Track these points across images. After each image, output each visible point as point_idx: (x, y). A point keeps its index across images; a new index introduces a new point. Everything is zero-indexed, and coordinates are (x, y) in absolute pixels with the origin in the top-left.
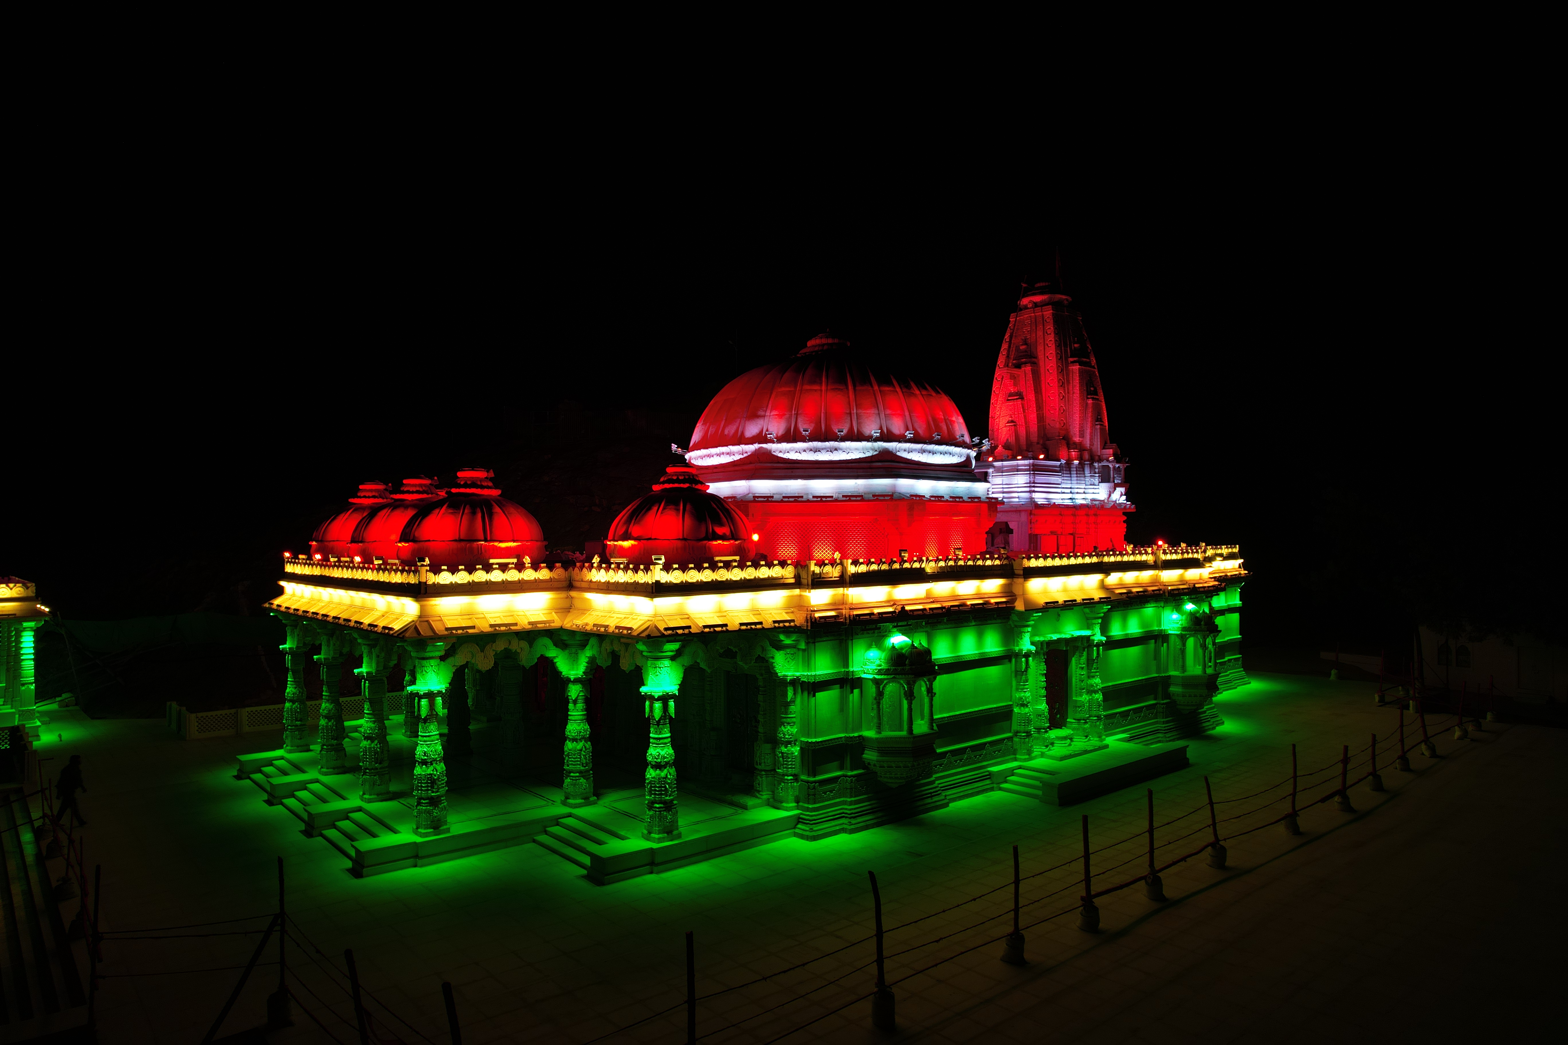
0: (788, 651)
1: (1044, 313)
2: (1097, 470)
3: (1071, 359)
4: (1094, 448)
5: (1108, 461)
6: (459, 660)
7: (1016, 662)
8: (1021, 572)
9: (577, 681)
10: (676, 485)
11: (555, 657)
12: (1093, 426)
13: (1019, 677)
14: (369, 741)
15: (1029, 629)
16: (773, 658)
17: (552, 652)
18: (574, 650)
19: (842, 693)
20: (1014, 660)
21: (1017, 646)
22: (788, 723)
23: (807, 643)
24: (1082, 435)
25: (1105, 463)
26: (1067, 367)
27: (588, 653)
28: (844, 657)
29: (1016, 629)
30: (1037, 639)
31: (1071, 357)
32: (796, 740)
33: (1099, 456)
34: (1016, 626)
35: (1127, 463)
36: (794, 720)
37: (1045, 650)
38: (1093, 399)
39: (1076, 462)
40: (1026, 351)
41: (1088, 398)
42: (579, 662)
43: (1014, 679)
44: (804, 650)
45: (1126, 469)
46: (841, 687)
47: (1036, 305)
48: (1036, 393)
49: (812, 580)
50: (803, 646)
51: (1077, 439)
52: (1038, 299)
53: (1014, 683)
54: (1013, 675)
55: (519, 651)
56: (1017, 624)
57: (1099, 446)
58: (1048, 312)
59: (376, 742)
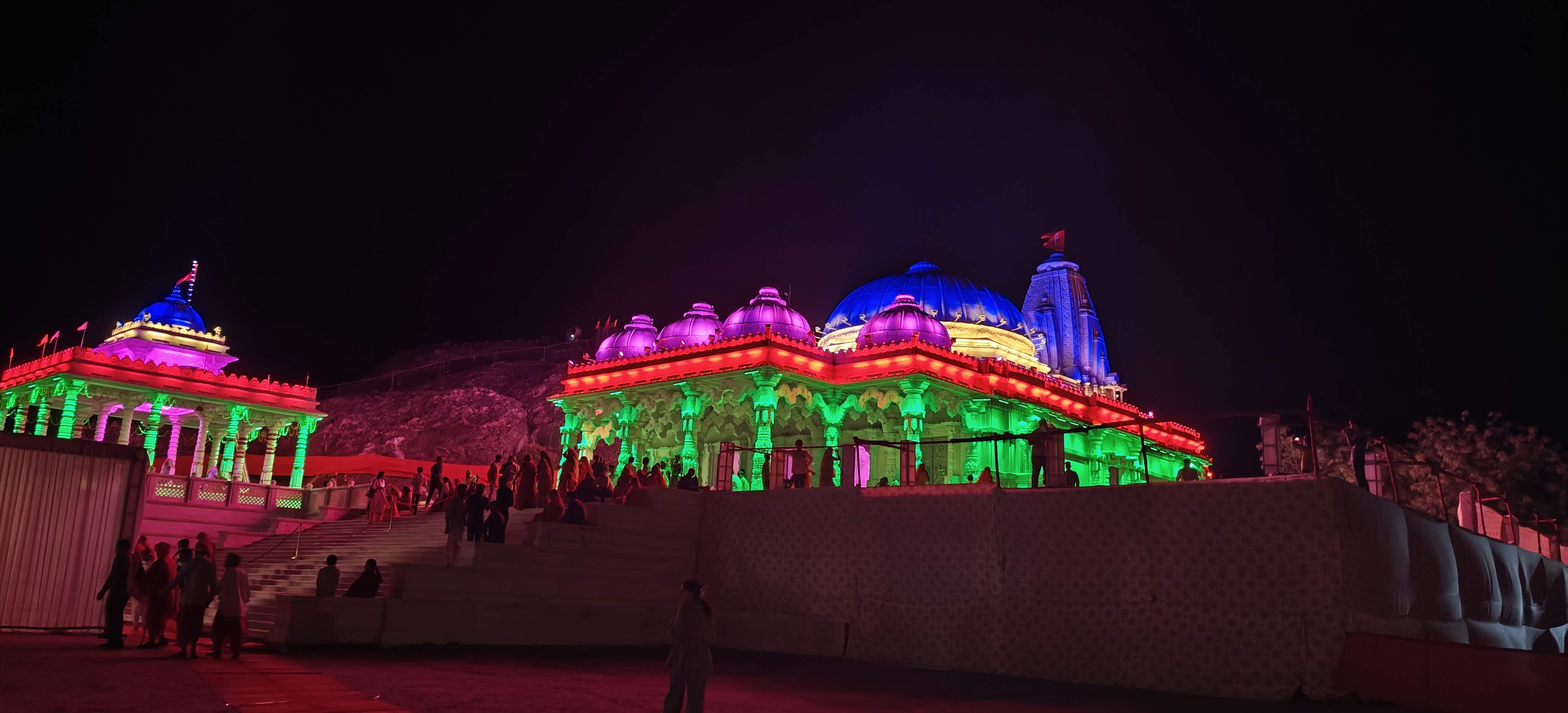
0: (973, 413)
1: (1060, 275)
2: (1103, 392)
3: (1082, 310)
4: (1099, 376)
5: (1111, 384)
6: (781, 393)
7: (1092, 464)
8: (1095, 404)
9: (835, 425)
10: (908, 304)
11: (823, 408)
12: (1099, 359)
13: (1094, 475)
14: (689, 460)
15: (1100, 443)
16: (965, 416)
17: (822, 404)
18: (834, 406)
19: (1004, 446)
20: (1090, 463)
21: (1093, 453)
22: (973, 460)
23: (986, 408)
24: (1091, 365)
25: (1109, 387)
26: (1078, 315)
27: (847, 405)
28: (1006, 421)
29: (1091, 442)
30: (1104, 451)
31: (1081, 308)
32: (977, 471)
33: (1104, 382)
34: (1091, 440)
35: (1125, 388)
36: (976, 458)
37: (1109, 460)
38: (1098, 339)
39: (1088, 384)
40: (1046, 302)
41: (1094, 339)
42: (837, 413)
43: (1090, 476)
44: (984, 413)
45: (1124, 393)
46: (1004, 442)
47: (1053, 269)
48: (1056, 332)
49: (990, 369)
50: (983, 410)
51: (1087, 368)
52: (1055, 265)
53: (1091, 479)
54: (1090, 473)
55: (807, 398)
56: (1092, 438)
57: (1104, 374)
58: (1064, 275)
59: (694, 460)
